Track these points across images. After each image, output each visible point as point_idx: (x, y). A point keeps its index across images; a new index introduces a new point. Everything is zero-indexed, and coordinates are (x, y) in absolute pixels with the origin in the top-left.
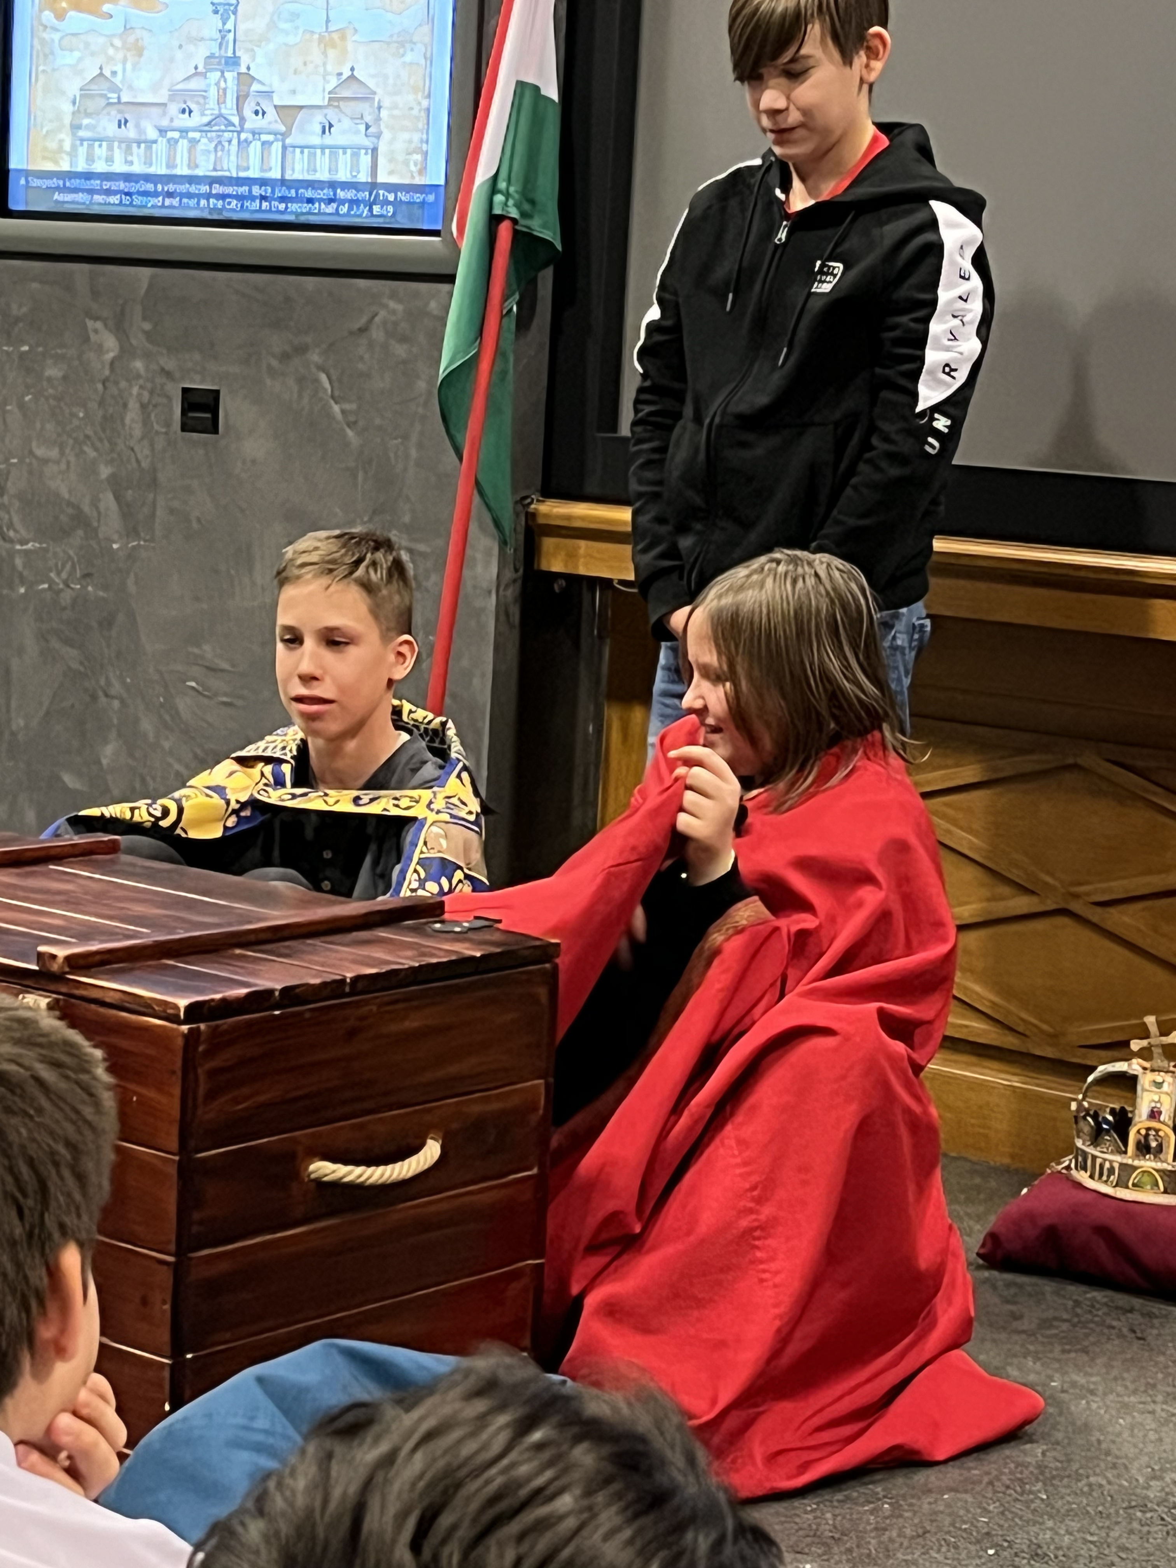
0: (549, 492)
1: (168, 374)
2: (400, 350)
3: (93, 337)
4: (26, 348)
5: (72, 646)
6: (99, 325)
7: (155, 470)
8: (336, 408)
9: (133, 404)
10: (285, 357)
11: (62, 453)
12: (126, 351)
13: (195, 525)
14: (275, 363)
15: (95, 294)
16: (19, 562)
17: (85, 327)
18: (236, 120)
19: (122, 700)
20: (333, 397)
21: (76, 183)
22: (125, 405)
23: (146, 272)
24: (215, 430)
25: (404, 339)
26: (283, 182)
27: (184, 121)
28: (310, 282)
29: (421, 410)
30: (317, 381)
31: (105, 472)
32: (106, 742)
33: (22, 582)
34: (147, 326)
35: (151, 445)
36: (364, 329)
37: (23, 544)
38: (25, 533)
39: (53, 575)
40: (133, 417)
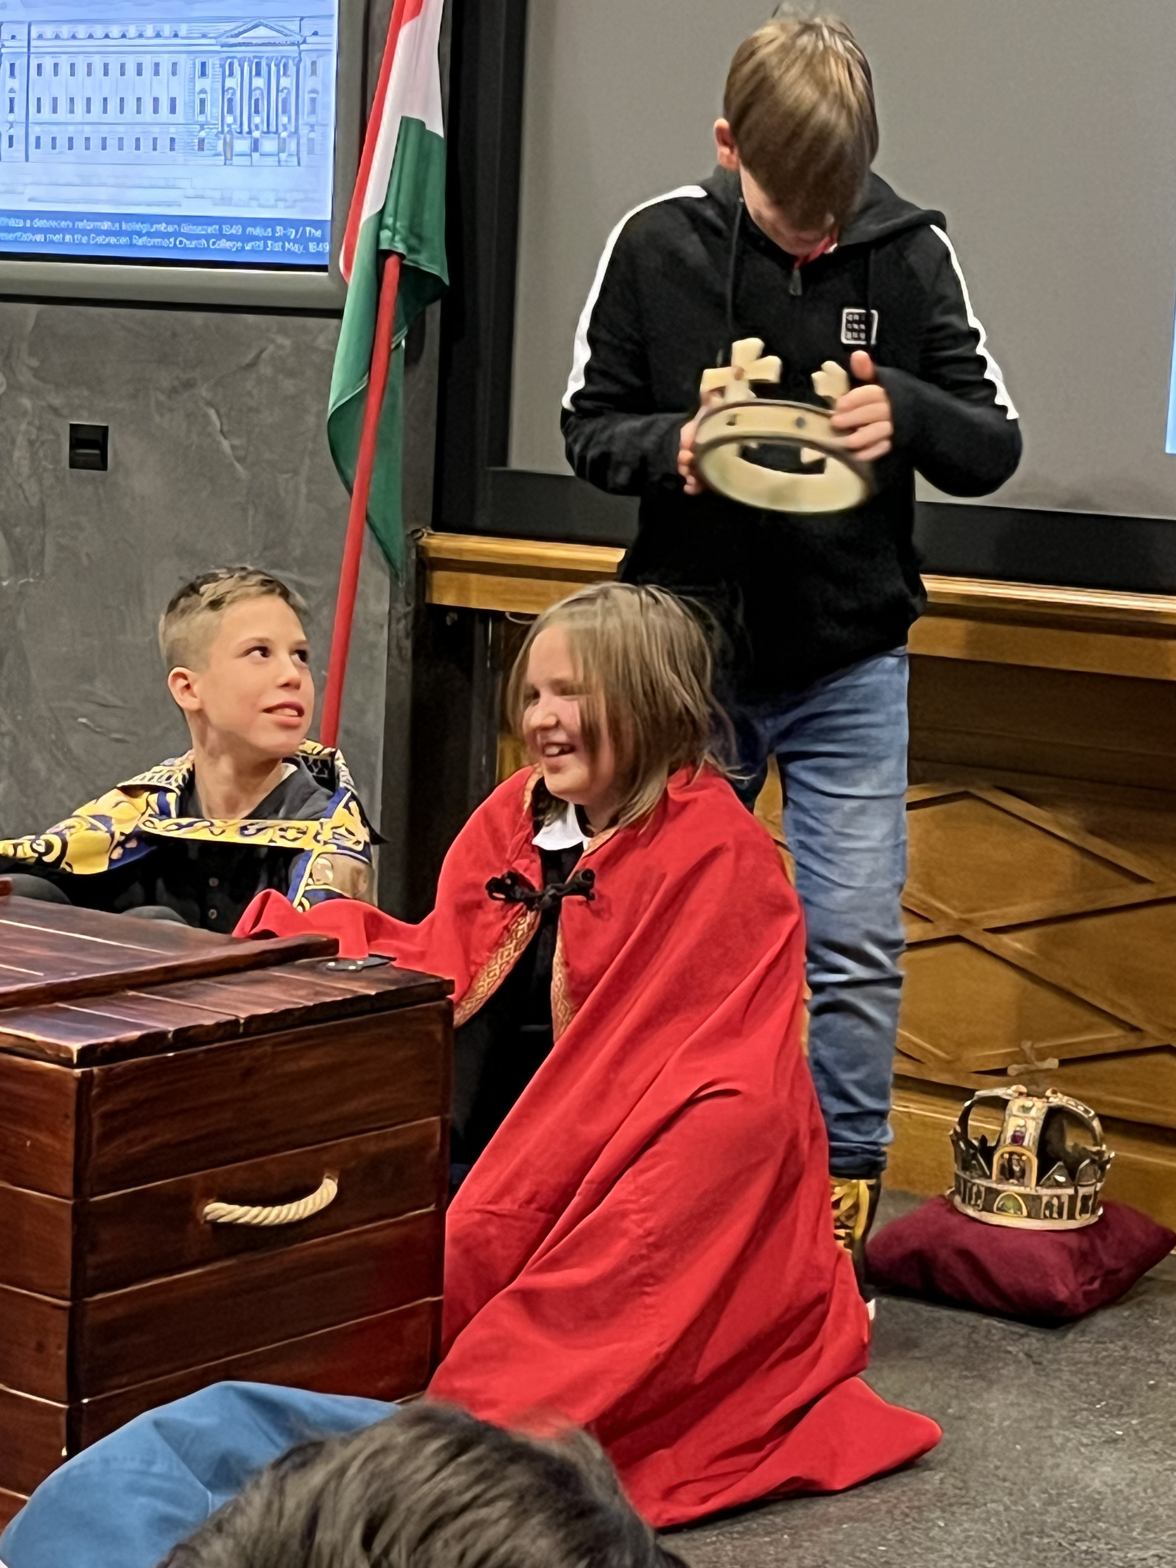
0: (440, 525)
1: (55, 410)
2: (289, 386)
7: (43, 505)
8: (225, 444)
9: (20, 440)
10: (173, 391)
12: (13, 388)
13: (85, 561)
14: (162, 398)
19: (14, 739)
20: (222, 432)
22: (13, 442)
23: (34, 309)
24: (104, 467)
25: (291, 374)
28: (198, 318)
29: (310, 446)
30: (206, 416)
34: (35, 363)
35: (40, 481)
36: (253, 365)
40: (21, 454)
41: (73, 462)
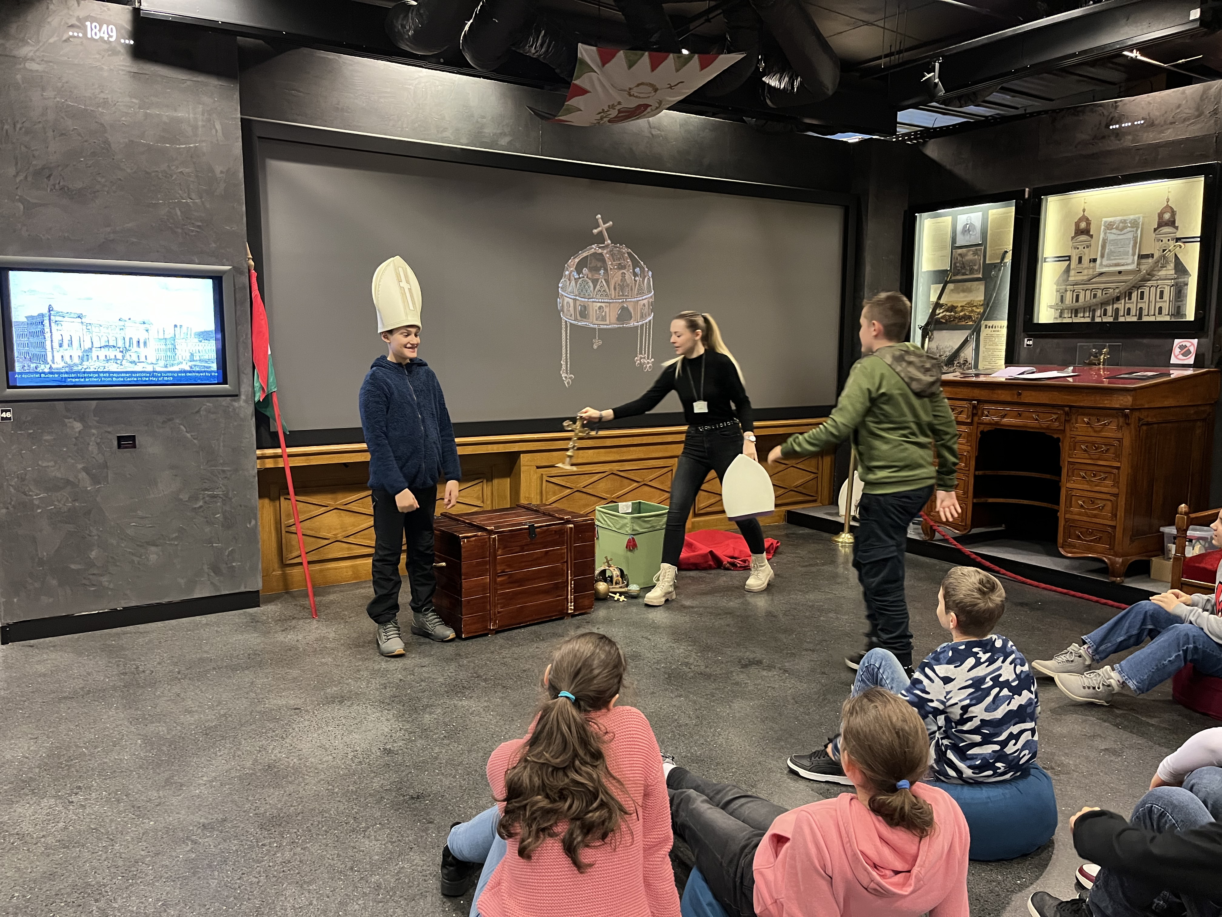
1: (109, 432)
2: (213, 416)
3: (68, 425)
4: (31, 431)
5: (69, 523)
6: (71, 420)
7: (106, 462)
8: (188, 435)
9: (91, 444)
10: (163, 422)
11: (56, 462)
12: (86, 427)
13: (128, 476)
14: (160, 425)
15: (68, 410)
16: (36, 502)
17: (64, 422)
19: (99, 536)
20: (187, 432)
22: (89, 444)
23: (95, 402)
24: (135, 447)
25: (213, 413)
26: (154, 372)
28: (171, 400)
30: (179, 428)
31: (80, 466)
32: (92, 551)
33: (39, 507)
34: (97, 418)
35: (103, 455)
36: (198, 412)
37: (37, 495)
38: (38, 492)
39: (56, 503)
40: (93, 447)
41: (119, 446)
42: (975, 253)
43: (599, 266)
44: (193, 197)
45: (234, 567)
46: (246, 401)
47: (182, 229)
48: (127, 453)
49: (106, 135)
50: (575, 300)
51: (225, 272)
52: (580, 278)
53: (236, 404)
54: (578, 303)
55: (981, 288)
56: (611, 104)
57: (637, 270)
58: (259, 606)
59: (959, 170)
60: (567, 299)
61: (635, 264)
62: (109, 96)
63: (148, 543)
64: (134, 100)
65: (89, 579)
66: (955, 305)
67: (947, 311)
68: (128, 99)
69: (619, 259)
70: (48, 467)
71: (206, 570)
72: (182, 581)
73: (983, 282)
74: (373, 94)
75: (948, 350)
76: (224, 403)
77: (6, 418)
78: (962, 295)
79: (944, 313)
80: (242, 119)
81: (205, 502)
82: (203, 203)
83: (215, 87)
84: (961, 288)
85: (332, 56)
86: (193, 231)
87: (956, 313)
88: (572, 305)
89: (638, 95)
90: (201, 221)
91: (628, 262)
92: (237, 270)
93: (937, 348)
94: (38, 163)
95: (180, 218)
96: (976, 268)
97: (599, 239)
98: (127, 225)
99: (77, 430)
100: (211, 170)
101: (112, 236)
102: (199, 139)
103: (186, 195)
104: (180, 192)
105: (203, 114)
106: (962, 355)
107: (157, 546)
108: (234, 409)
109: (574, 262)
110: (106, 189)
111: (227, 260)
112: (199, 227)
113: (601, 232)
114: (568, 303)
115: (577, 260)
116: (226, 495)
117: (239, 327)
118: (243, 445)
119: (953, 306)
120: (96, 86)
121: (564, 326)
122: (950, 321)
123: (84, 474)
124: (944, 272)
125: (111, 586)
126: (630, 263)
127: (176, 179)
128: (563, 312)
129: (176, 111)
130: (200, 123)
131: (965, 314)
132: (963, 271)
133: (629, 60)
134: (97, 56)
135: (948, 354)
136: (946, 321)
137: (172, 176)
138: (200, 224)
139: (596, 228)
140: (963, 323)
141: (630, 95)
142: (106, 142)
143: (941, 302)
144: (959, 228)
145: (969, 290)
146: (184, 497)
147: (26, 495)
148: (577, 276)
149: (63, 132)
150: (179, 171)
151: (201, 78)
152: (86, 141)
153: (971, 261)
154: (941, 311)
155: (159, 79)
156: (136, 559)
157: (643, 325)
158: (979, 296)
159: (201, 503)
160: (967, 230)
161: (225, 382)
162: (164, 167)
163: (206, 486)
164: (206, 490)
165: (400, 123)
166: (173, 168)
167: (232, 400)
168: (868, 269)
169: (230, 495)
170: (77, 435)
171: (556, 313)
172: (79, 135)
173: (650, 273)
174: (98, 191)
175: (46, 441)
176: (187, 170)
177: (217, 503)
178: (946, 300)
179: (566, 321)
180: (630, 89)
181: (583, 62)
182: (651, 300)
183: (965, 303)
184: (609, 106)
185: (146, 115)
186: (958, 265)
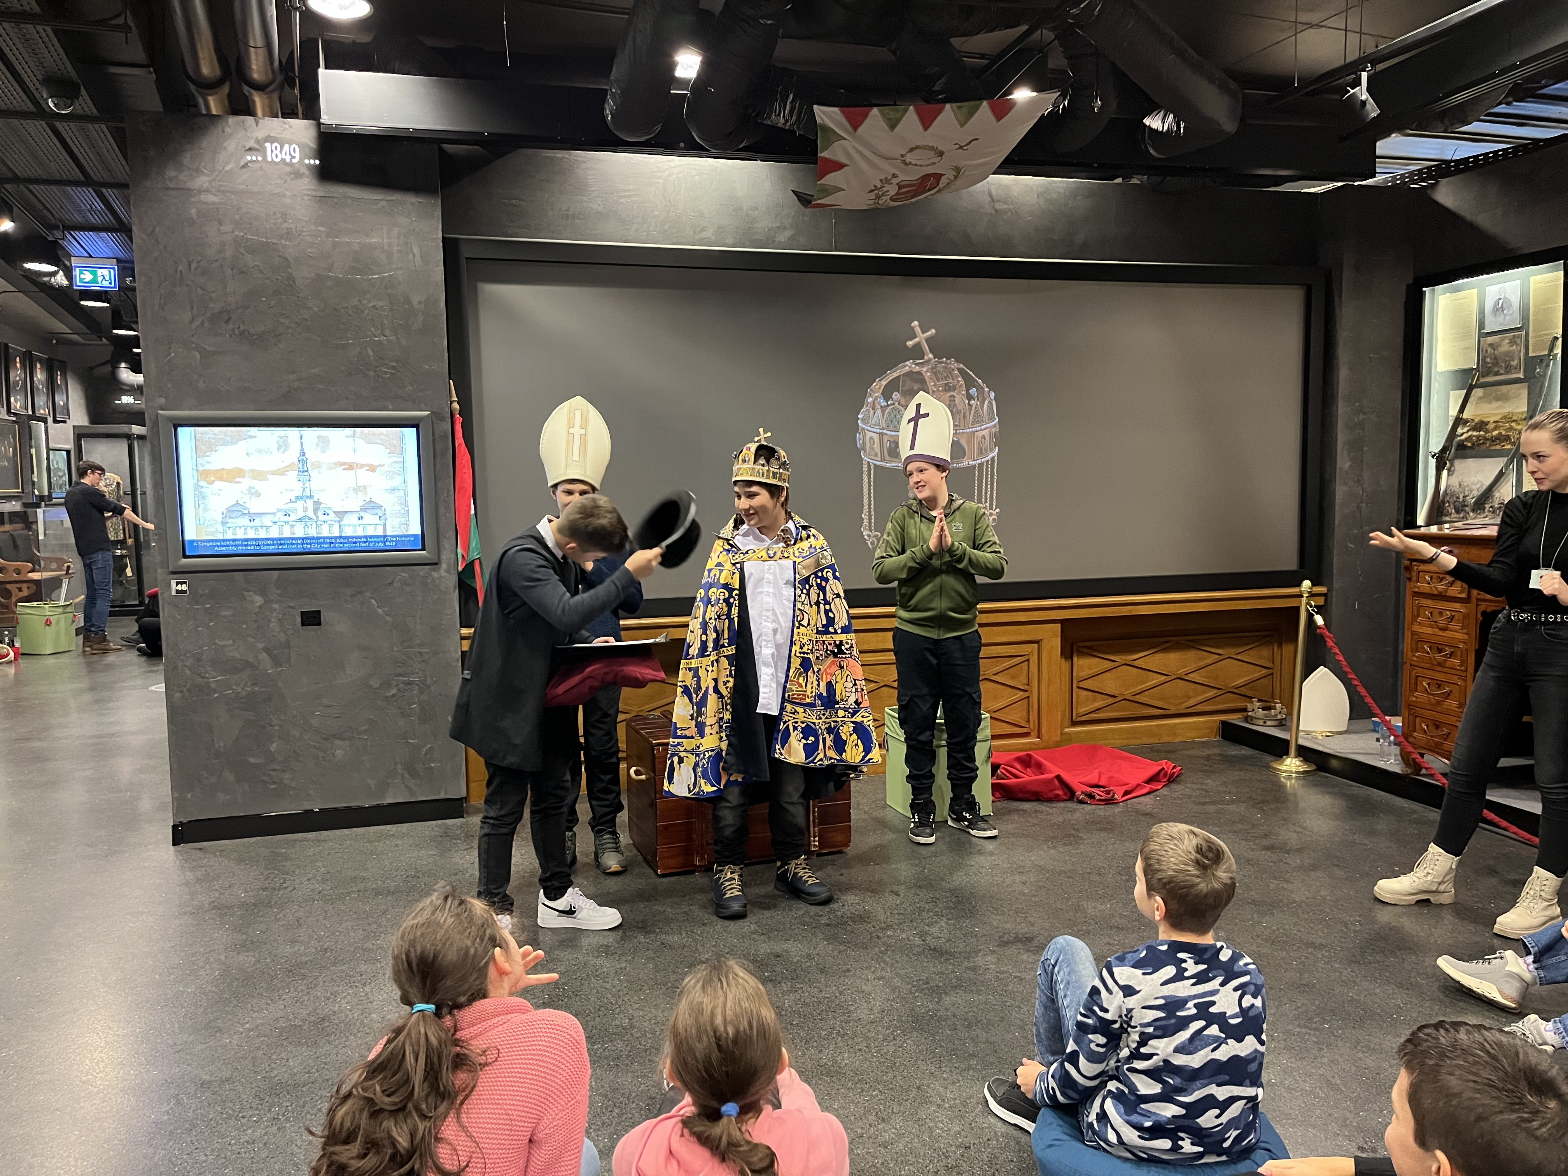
1: (291, 607)
2: (408, 589)
3: (248, 598)
4: (208, 606)
5: (248, 710)
6: (251, 593)
7: (288, 642)
8: (380, 610)
9: (272, 620)
10: (352, 596)
11: (234, 641)
12: (268, 601)
13: (312, 658)
14: (348, 599)
15: (247, 582)
16: (212, 685)
17: (243, 595)
18: (314, 517)
19: (280, 726)
20: (378, 607)
21: (228, 543)
22: (270, 621)
23: (276, 574)
24: (319, 624)
25: (409, 585)
26: (341, 537)
27: (287, 518)
30: (370, 602)
31: (260, 646)
32: (273, 742)
33: (215, 691)
34: (279, 592)
35: (285, 633)
37: (215, 678)
38: (214, 674)
39: (234, 687)
40: (274, 624)
41: (303, 624)
42: (1513, 342)
43: (916, 388)
44: (387, 334)
45: (432, 768)
46: (448, 571)
47: (375, 371)
48: (311, 630)
49: (290, 270)
50: (881, 435)
51: (421, 419)
52: (888, 405)
53: (435, 574)
54: (886, 438)
55: (1523, 391)
56: (883, 177)
57: (973, 391)
58: (463, 817)
59: (1484, 220)
60: (869, 434)
61: (970, 383)
62: (292, 226)
63: (333, 736)
64: (321, 228)
65: (269, 775)
66: (1486, 420)
67: (1474, 429)
68: (313, 227)
69: (946, 378)
70: (225, 646)
71: (400, 771)
72: (372, 782)
73: (1526, 384)
74: (612, 194)
75: (1474, 487)
76: (421, 573)
77: (182, 592)
78: (1495, 404)
79: (1470, 433)
80: (443, 238)
81: (399, 690)
82: (398, 339)
83: (412, 204)
84: (1494, 395)
85: (560, 154)
86: (386, 373)
87: (1487, 431)
88: (877, 440)
89: (918, 163)
90: (396, 361)
91: (958, 382)
92: (436, 416)
93: (1460, 485)
94: (216, 307)
95: (372, 358)
96: (1514, 363)
97: (917, 353)
98: (313, 371)
99: (258, 605)
100: (408, 301)
101: (296, 384)
102: (394, 266)
103: (379, 332)
104: (372, 329)
105: (398, 238)
106: (1497, 494)
107: (344, 740)
108: (434, 580)
109: (878, 385)
110: (290, 331)
111: (426, 405)
112: (393, 368)
113: (918, 345)
114: (871, 438)
115: (884, 383)
116: (423, 682)
117: (439, 484)
118: (444, 622)
119: (1482, 422)
120: (279, 215)
121: (865, 469)
122: (1479, 445)
123: (265, 654)
124: (1467, 372)
125: (293, 785)
126: (962, 382)
127: (368, 314)
128: (865, 451)
129: (367, 236)
130: (396, 248)
131: (1500, 433)
132: (1496, 369)
133: (889, 119)
134: (279, 181)
135: (1476, 493)
136: (1473, 444)
137: (363, 312)
138: (394, 364)
139: (911, 339)
140: (1498, 447)
141: (907, 164)
142: (290, 278)
143: (1465, 416)
144: (1489, 306)
145: (1504, 398)
146: (375, 682)
147: (203, 678)
148: (884, 404)
149: (244, 269)
150: (371, 305)
151: (396, 196)
152: (268, 278)
153: (1507, 354)
154: (1466, 429)
155: (349, 201)
156: (321, 754)
157: (982, 464)
158: (1521, 406)
159: (394, 691)
160: (1498, 309)
161: (423, 549)
162: (355, 301)
163: (400, 670)
164: (400, 675)
165: (646, 225)
166: (364, 302)
167: (430, 570)
168: (1344, 374)
169: (429, 681)
170: (257, 610)
171: (855, 453)
172: (261, 272)
173: (992, 394)
174: (282, 334)
175: (225, 617)
176: (381, 304)
177: (412, 691)
178: (1471, 413)
179: (869, 463)
180: (902, 156)
181: (826, 129)
182: (993, 430)
183: (1500, 417)
184: (881, 181)
185: (335, 245)
186: (1488, 360)
